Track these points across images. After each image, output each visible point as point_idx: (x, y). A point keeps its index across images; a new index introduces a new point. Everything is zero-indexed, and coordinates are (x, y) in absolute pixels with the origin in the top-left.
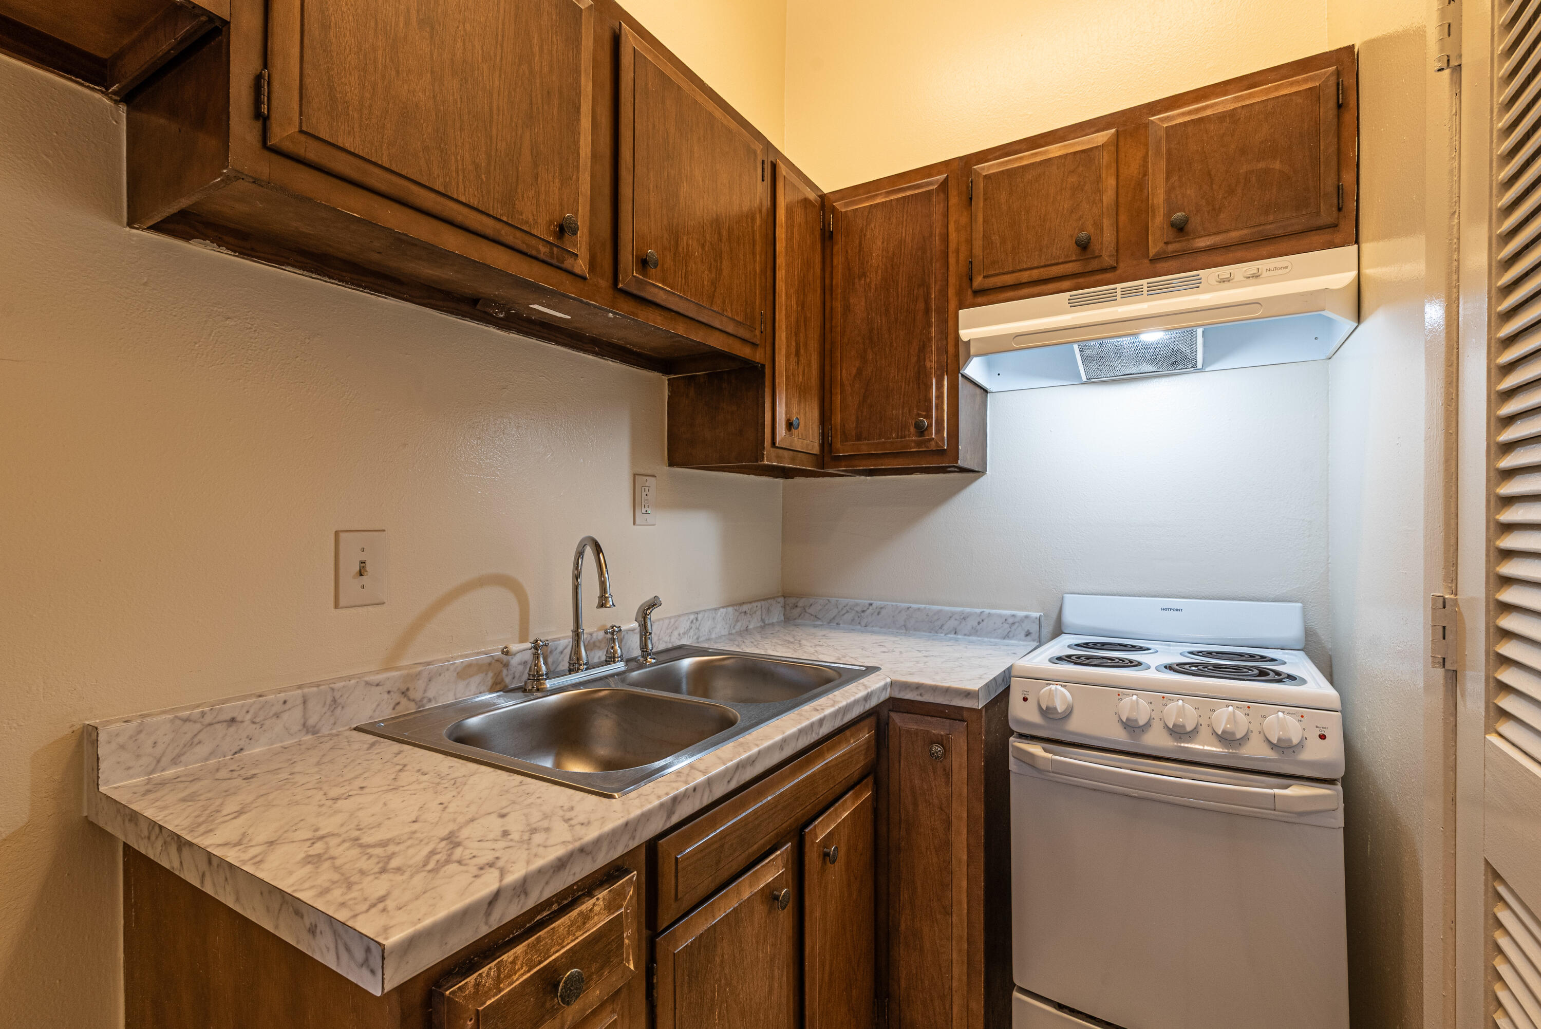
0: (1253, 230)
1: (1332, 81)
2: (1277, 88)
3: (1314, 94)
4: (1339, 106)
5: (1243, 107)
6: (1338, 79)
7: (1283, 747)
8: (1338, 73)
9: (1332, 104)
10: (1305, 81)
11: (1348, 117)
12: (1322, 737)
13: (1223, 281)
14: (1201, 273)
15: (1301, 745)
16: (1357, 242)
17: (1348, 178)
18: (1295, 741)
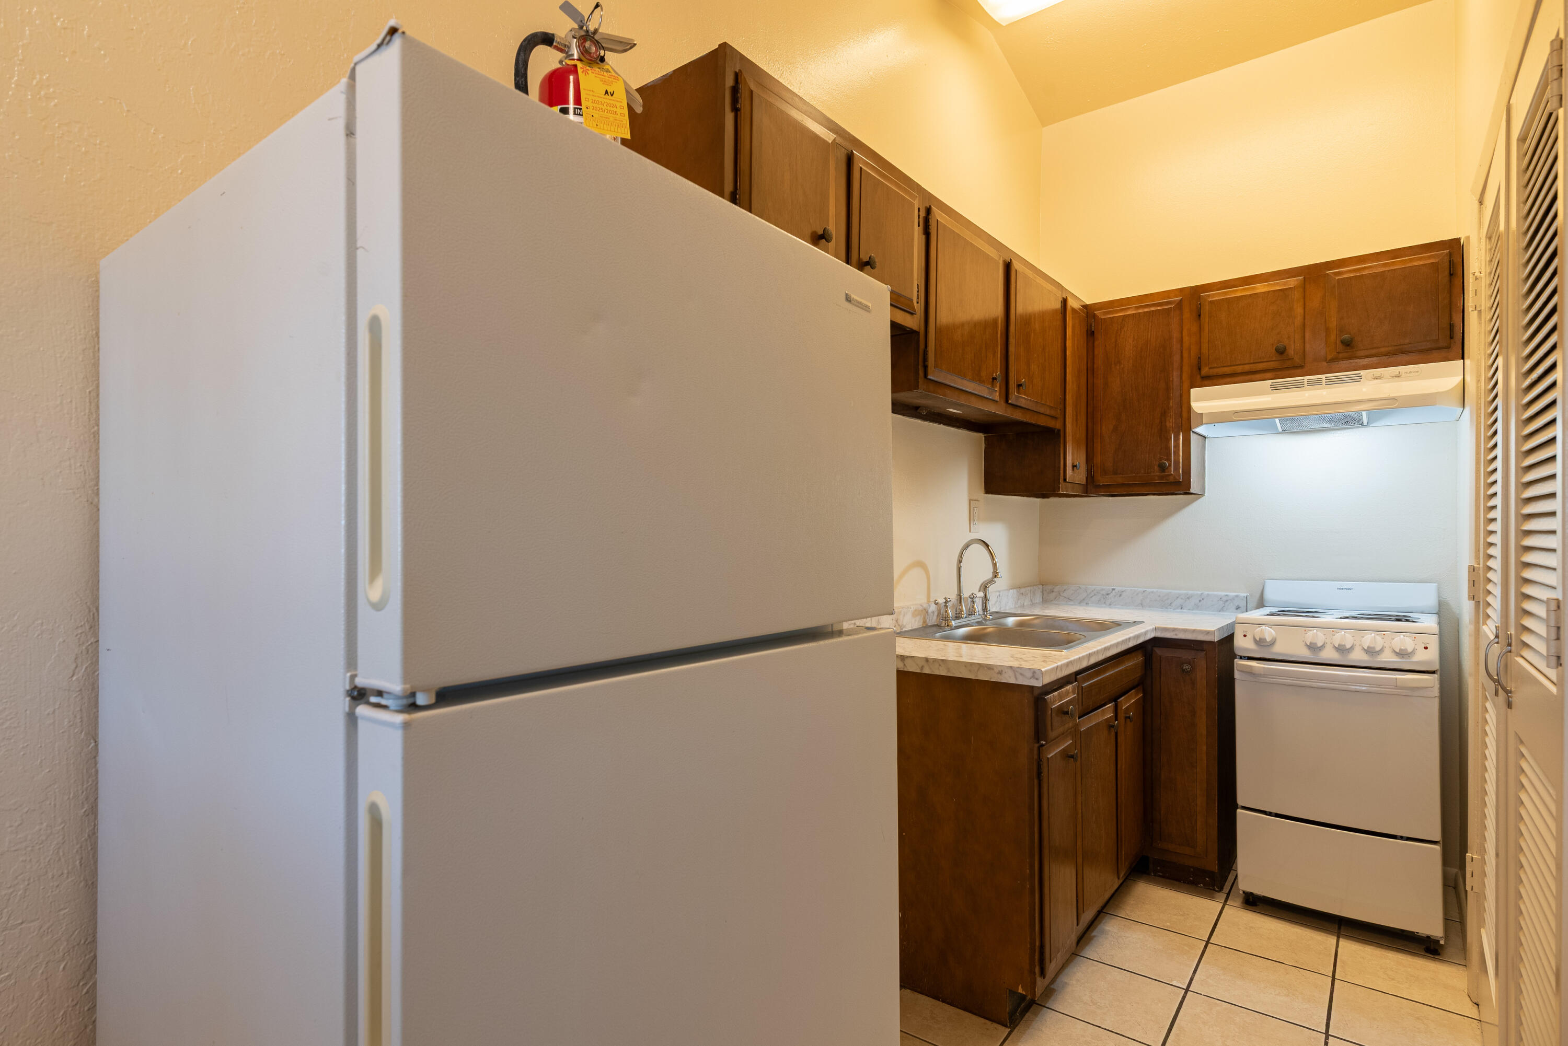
0: (1396, 348)
1: (1447, 259)
2: (1411, 260)
3: (1435, 267)
4: (1451, 275)
5: (1389, 270)
6: (1450, 258)
7: (1402, 654)
8: (1450, 254)
9: (1447, 273)
10: (1429, 257)
11: (1457, 282)
12: (1426, 648)
13: (1376, 378)
14: (1362, 372)
15: (1413, 652)
16: (1463, 358)
17: (1457, 319)
18: (1410, 650)
